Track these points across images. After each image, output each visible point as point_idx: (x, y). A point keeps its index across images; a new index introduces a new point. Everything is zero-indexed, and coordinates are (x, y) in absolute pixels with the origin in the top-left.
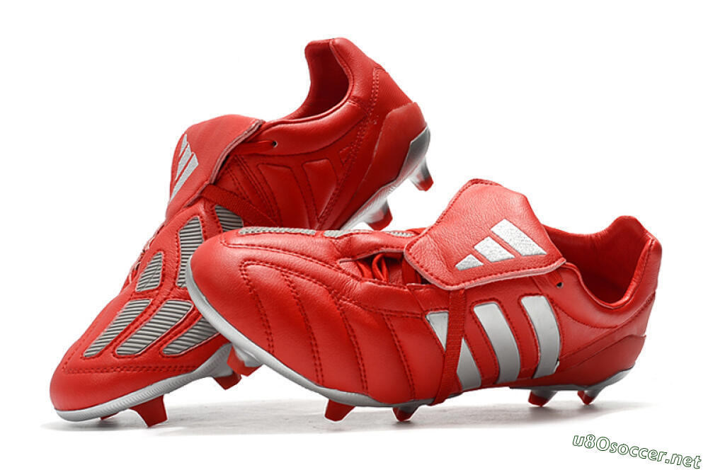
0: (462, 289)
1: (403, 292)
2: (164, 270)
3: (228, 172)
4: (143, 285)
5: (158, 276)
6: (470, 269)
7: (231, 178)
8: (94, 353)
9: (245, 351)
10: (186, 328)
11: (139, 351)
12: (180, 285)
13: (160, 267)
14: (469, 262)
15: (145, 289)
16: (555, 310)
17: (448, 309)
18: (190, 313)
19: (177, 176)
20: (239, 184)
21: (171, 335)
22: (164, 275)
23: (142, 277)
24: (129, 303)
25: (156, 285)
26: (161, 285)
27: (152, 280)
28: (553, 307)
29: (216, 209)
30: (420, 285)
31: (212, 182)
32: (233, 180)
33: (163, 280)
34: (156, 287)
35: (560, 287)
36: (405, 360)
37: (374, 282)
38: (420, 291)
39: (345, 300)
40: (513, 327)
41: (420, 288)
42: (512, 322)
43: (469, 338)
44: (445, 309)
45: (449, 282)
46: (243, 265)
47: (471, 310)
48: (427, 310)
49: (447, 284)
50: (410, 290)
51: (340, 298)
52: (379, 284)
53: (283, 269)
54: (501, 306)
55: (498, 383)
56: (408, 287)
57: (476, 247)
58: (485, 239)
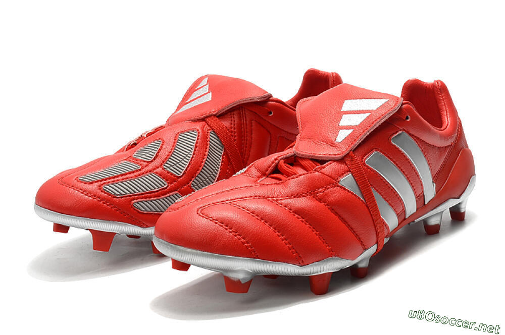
0: (350, 151)
1: (315, 175)
2: (158, 153)
3: (231, 114)
4: (140, 155)
5: (153, 154)
6: (346, 138)
7: (231, 119)
8: (87, 180)
9: (239, 269)
10: (155, 196)
11: (118, 195)
12: (165, 167)
13: (156, 149)
14: (343, 135)
15: (140, 158)
16: (414, 140)
17: (350, 172)
18: (163, 189)
19: (189, 100)
20: (234, 125)
21: (143, 196)
22: (157, 156)
23: (141, 150)
24: (125, 161)
25: (149, 160)
26: (152, 161)
27: (147, 155)
28: (413, 138)
29: (211, 133)
30: (322, 166)
31: (217, 115)
32: (232, 121)
33: (154, 159)
34: (147, 160)
35: (408, 120)
36: (345, 222)
37: (292, 179)
38: (325, 169)
39: (281, 200)
40: (397, 164)
41: (324, 168)
42: (394, 160)
43: (375, 186)
44: (348, 172)
45: (340, 152)
46: (199, 212)
47: (364, 164)
48: (337, 179)
49: (338, 154)
50: (318, 171)
51: (278, 200)
52: (297, 177)
53: (227, 202)
54: (381, 151)
55: (407, 217)
56: (315, 170)
57: (340, 125)
58: (343, 117)
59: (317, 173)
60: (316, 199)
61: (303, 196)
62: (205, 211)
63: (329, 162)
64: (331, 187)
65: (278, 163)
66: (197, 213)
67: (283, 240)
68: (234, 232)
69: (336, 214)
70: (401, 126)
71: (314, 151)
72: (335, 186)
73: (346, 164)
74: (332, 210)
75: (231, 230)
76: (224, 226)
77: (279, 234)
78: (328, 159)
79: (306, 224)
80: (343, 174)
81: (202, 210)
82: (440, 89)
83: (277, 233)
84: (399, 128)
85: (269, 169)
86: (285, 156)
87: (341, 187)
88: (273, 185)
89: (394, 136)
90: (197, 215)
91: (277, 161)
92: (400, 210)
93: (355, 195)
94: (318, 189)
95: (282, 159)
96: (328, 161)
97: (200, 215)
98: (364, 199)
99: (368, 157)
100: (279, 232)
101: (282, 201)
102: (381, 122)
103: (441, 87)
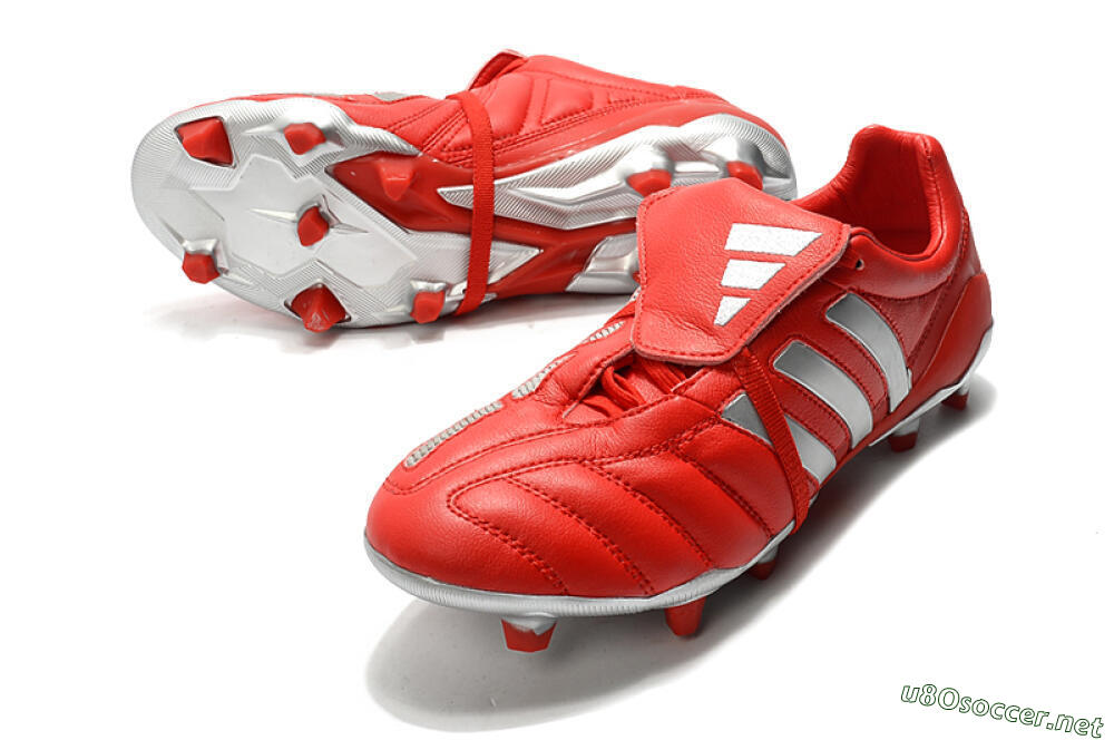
0: (744, 347)
1: (674, 403)
6: (735, 316)
9: (531, 614)
14: (728, 309)
16: (871, 302)
17: (743, 388)
28: (868, 300)
30: (687, 380)
35: (861, 268)
36: (731, 492)
37: (630, 415)
38: (694, 387)
39: (609, 463)
40: (836, 360)
41: (692, 383)
42: (832, 353)
43: (791, 410)
44: (738, 389)
45: (722, 349)
46: (451, 504)
47: (771, 370)
48: (719, 406)
49: (721, 354)
50: (680, 394)
51: (602, 463)
52: (639, 412)
53: (504, 475)
54: (805, 340)
55: (853, 446)
56: (675, 392)
57: (724, 283)
58: (729, 265)
59: (677, 398)
60: (677, 455)
61: (652, 454)
62: (463, 501)
63: (702, 371)
64: (707, 427)
65: (602, 373)
66: (449, 507)
67: (613, 552)
68: (520, 546)
69: (717, 480)
70: (846, 284)
71: (671, 344)
72: (713, 424)
73: (736, 375)
74: (709, 474)
75: (514, 543)
76: (501, 536)
77: (607, 540)
78: (699, 364)
79: (657, 512)
80: (729, 396)
81: (457, 498)
82: (929, 160)
83: (602, 539)
84: (840, 289)
85: (585, 387)
86: (615, 358)
87: (725, 424)
88: (592, 429)
89: (832, 306)
90: (448, 510)
91: (599, 371)
92: (839, 441)
93: (754, 437)
94: (681, 434)
95: (609, 365)
96: (698, 368)
97: (453, 511)
98: (770, 440)
99: (778, 354)
100: (605, 537)
101: (612, 466)
102: (806, 287)
103: (932, 154)
